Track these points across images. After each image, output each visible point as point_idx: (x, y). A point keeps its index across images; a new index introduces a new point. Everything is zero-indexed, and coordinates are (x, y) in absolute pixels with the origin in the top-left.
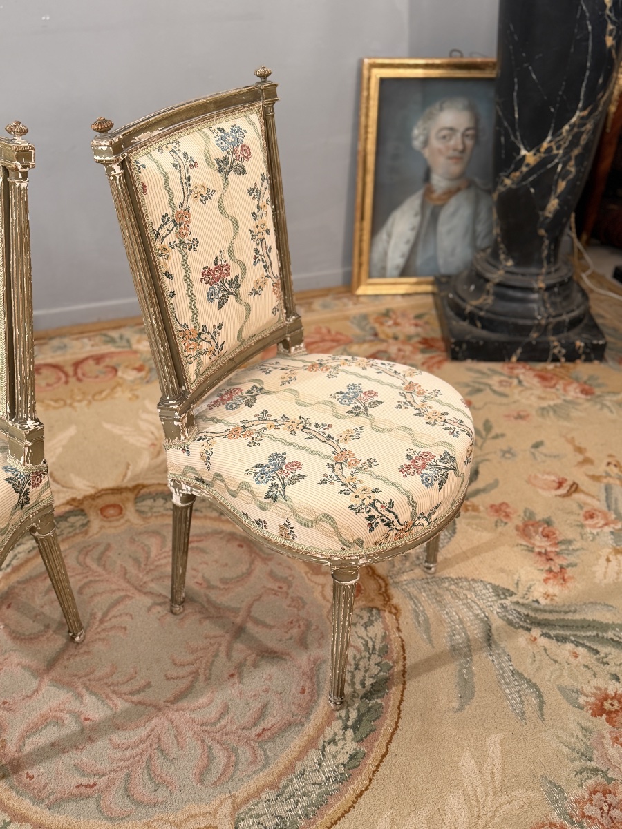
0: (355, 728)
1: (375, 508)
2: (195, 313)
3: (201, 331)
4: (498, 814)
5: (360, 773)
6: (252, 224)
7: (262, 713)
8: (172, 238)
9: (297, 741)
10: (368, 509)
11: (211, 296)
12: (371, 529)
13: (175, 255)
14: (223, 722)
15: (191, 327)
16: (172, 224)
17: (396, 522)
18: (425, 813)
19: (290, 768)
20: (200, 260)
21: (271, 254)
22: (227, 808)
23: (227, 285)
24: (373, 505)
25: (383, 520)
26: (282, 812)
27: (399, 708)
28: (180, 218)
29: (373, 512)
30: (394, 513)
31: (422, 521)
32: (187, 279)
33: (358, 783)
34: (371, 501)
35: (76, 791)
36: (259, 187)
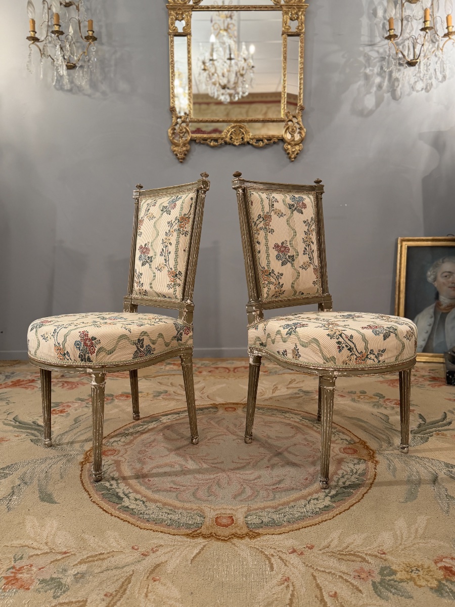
0: (332, 497)
1: (342, 337)
2: (269, 263)
3: (271, 271)
4: (415, 546)
5: (329, 513)
6: (304, 236)
7: (280, 482)
8: (261, 225)
9: (295, 495)
10: (337, 337)
11: (278, 257)
12: (340, 351)
13: (262, 233)
14: (255, 481)
15: (266, 268)
16: (262, 219)
17: (355, 350)
18: (363, 536)
19: (288, 503)
20: (274, 239)
21: (314, 254)
22: (245, 509)
23: (287, 256)
24: (341, 335)
25: (347, 346)
26: (275, 518)
27: (363, 495)
28: (267, 218)
29: (340, 339)
30: (353, 343)
31: (372, 356)
32: (267, 245)
33: (325, 517)
34: (340, 333)
35: (168, 489)
36: (309, 221)
